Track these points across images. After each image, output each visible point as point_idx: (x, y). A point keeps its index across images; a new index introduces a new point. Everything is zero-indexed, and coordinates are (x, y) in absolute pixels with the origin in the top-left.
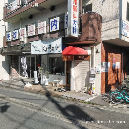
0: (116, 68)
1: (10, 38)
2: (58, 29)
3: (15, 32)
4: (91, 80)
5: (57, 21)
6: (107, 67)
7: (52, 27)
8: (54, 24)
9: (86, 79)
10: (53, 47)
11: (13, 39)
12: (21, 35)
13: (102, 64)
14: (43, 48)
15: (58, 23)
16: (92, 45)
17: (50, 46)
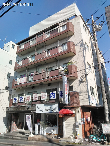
0: (88, 121)
1: (17, 100)
2: (55, 98)
3: (22, 97)
4: (76, 129)
5: (54, 93)
6: (84, 121)
7: (51, 96)
8: (52, 95)
9: (73, 129)
10: (53, 109)
11: (20, 101)
12: (27, 99)
13: (82, 119)
14: (45, 109)
15: (55, 94)
16: (76, 108)
17: (51, 108)
